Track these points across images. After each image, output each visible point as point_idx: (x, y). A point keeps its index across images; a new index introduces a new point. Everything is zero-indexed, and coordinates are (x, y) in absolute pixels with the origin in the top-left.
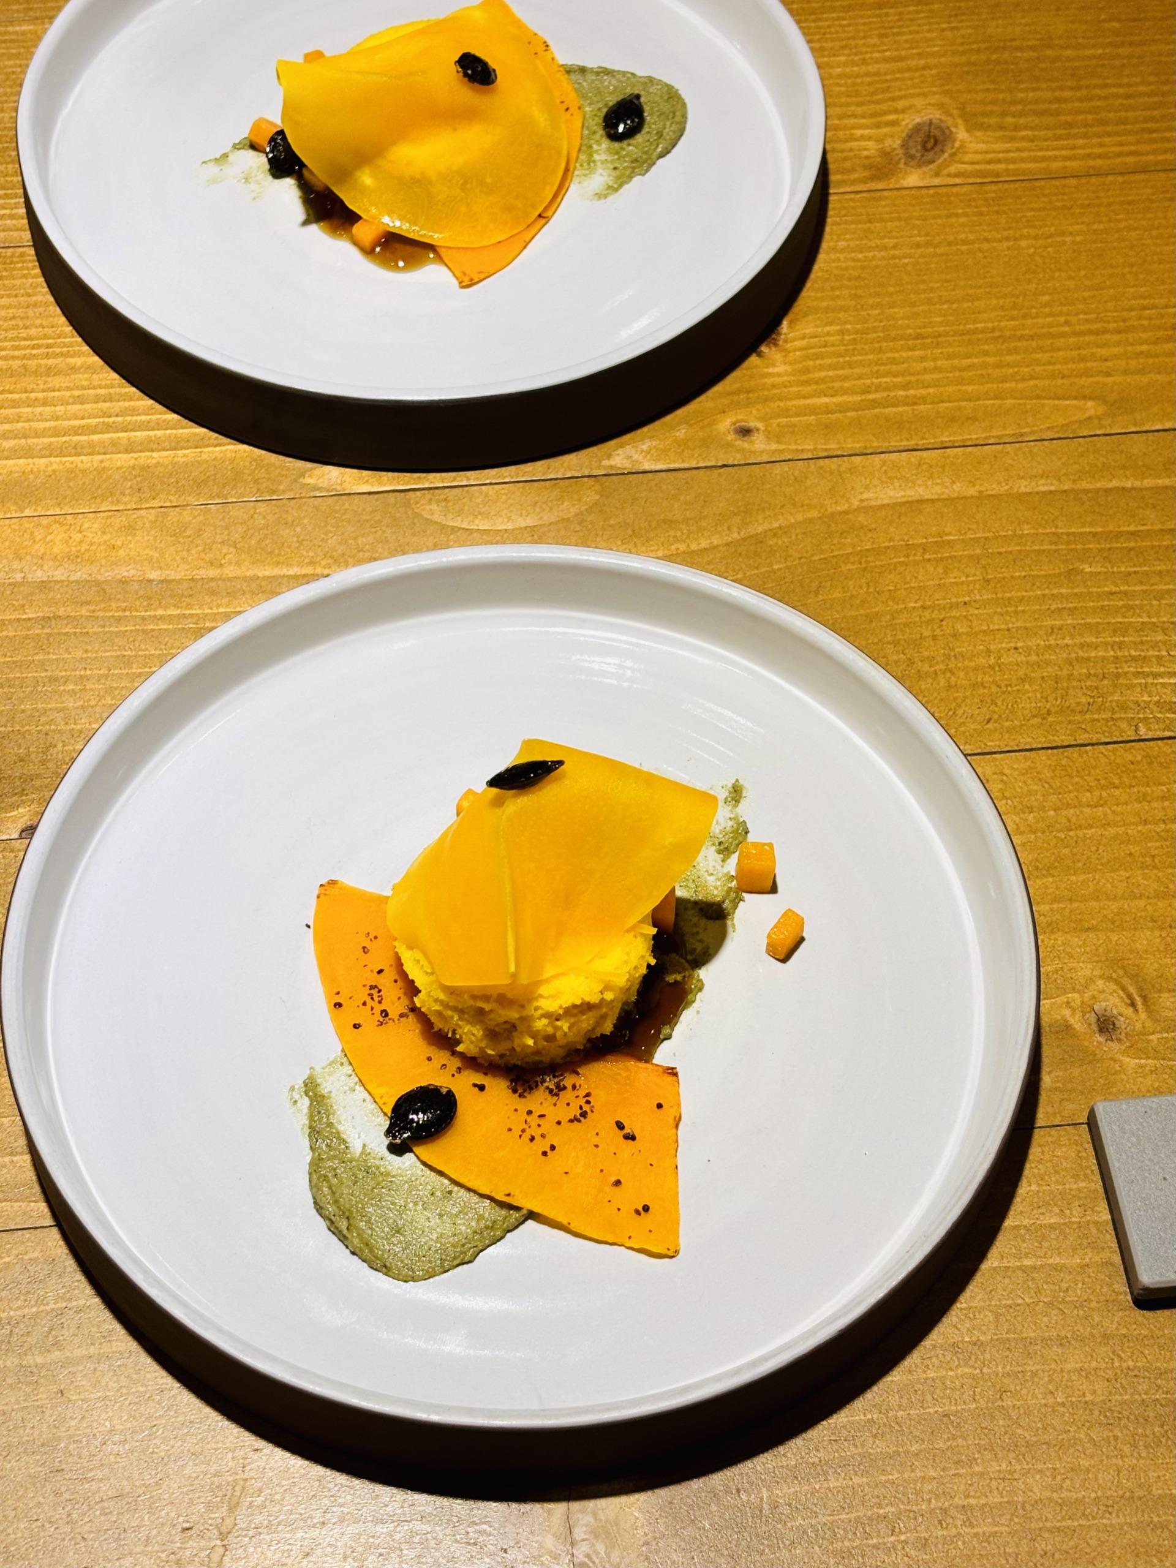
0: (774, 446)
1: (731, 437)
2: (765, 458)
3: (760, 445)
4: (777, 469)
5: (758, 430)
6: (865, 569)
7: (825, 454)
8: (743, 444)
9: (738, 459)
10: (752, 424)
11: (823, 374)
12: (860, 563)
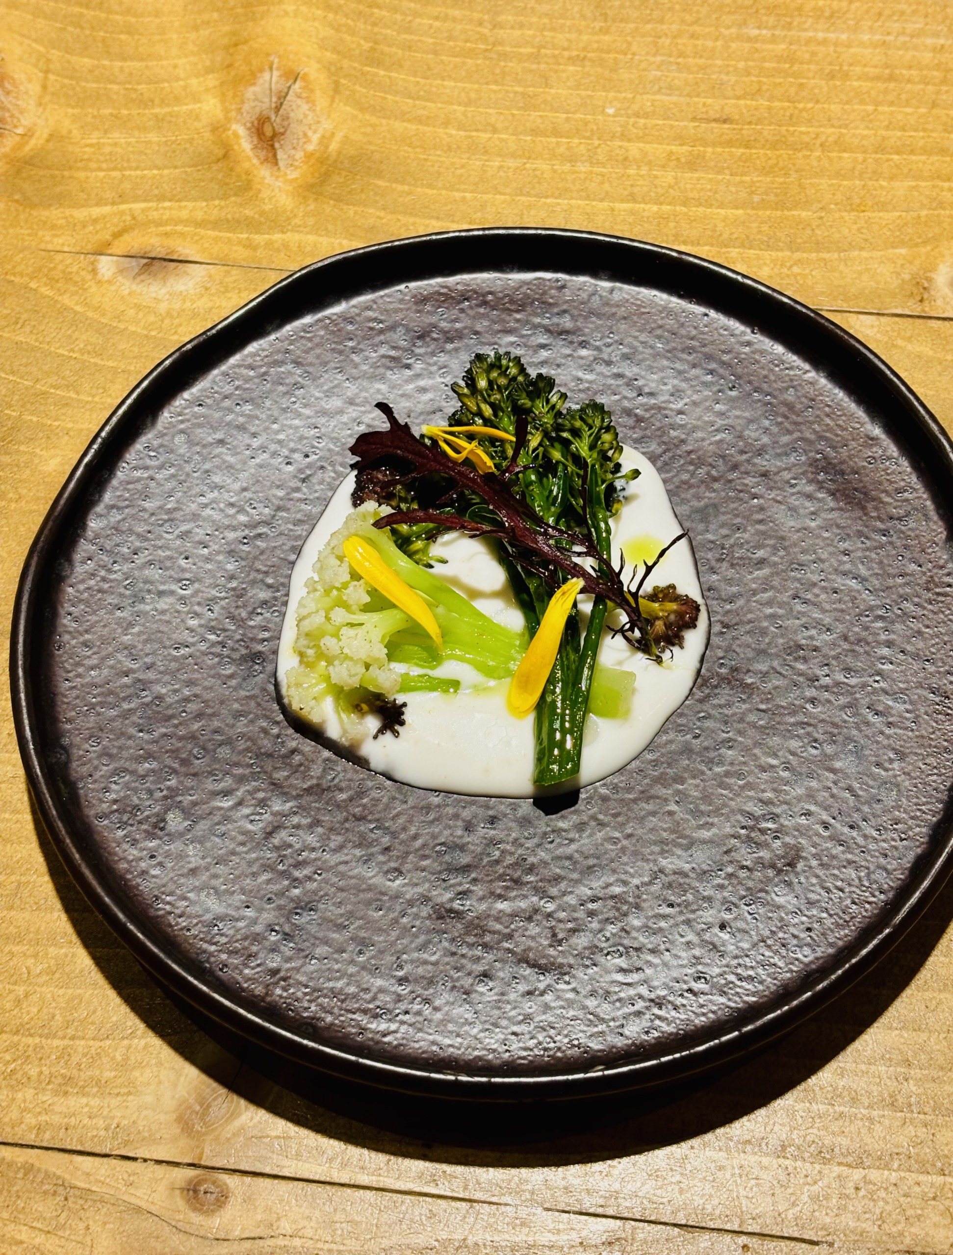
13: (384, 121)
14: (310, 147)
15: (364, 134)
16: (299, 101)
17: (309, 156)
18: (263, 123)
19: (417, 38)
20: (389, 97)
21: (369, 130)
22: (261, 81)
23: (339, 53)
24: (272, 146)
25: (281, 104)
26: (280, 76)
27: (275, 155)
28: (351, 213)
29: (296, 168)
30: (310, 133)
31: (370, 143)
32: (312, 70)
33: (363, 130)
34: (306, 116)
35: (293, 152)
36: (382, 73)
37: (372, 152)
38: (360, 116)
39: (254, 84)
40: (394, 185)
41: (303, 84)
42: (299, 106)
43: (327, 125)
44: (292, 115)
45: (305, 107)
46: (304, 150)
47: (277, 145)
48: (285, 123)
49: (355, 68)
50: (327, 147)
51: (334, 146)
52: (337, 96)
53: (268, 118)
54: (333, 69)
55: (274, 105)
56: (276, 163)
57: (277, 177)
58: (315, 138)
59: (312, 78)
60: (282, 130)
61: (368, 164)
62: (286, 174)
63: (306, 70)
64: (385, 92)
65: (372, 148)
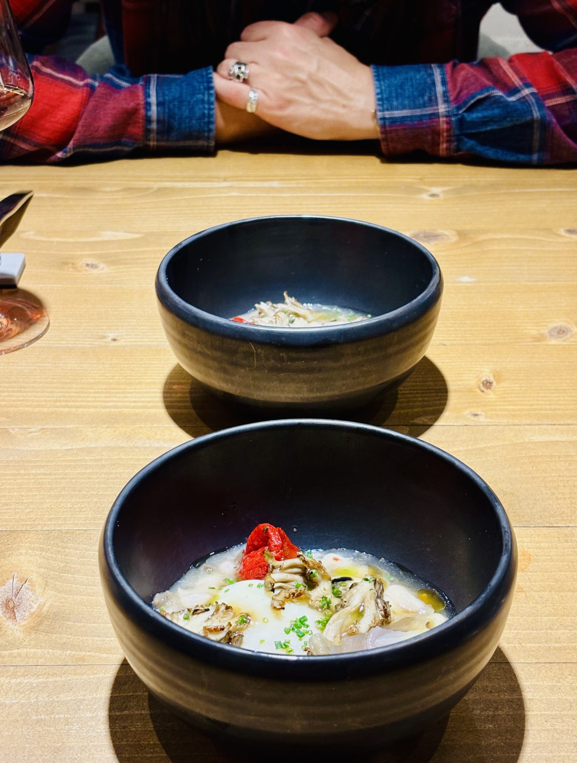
0: (489, 420)
1: (469, 416)
2: (485, 424)
3: (482, 419)
4: (490, 428)
5: (481, 415)
6: (531, 462)
7: (512, 424)
8: (476, 419)
9: (472, 423)
10: (479, 413)
11: (512, 399)
12: (529, 460)
13: (71, 596)
14: (33, 610)
15: (61, 602)
16: (27, 591)
17: (32, 614)
18: (9, 602)
19: (87, 560)
20: (73, 585)
21: (63, 600)
22: (8, 583)
23: (48, 569)
24: (13, 611)
25: (18, 593)
26: (18, 581)
27: (15, 615)
28: (54, 637)
29: (25, 620)
30: (33, 604)
31: (64, 606)
32: (34, 577)
33: (60, 601)
34: (31, 597)
35: (24, 613)
36: (70, 576)
37: (65, 610)
38: (59, 595)
39: (4, 585)
40: (76, 624)
41: (29, 583)
42: (27, 593)
43: (41, 600)
44: (23, 597)
45: (30, 593)
46: (30, 612)
47: (15, 611)
48: (20, 601)
49: (56, 575)
50: (42, 609)
51: (45, 609)
52: (47, 587)
53: (11, 599)
54: (45, 576)
55: (14, 593)
56: (15, 619)
57: (15, 625)
58: (35, 606)
59: (34, 580)
60: (18, 604)
61: (62, 615)
62: (20, 623)
63: (31, 577)
64: (71, 584)
65: (65, 608)
